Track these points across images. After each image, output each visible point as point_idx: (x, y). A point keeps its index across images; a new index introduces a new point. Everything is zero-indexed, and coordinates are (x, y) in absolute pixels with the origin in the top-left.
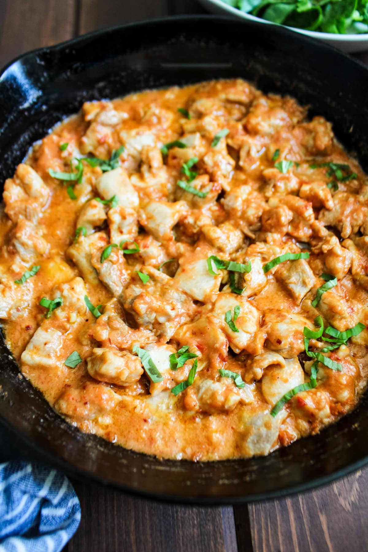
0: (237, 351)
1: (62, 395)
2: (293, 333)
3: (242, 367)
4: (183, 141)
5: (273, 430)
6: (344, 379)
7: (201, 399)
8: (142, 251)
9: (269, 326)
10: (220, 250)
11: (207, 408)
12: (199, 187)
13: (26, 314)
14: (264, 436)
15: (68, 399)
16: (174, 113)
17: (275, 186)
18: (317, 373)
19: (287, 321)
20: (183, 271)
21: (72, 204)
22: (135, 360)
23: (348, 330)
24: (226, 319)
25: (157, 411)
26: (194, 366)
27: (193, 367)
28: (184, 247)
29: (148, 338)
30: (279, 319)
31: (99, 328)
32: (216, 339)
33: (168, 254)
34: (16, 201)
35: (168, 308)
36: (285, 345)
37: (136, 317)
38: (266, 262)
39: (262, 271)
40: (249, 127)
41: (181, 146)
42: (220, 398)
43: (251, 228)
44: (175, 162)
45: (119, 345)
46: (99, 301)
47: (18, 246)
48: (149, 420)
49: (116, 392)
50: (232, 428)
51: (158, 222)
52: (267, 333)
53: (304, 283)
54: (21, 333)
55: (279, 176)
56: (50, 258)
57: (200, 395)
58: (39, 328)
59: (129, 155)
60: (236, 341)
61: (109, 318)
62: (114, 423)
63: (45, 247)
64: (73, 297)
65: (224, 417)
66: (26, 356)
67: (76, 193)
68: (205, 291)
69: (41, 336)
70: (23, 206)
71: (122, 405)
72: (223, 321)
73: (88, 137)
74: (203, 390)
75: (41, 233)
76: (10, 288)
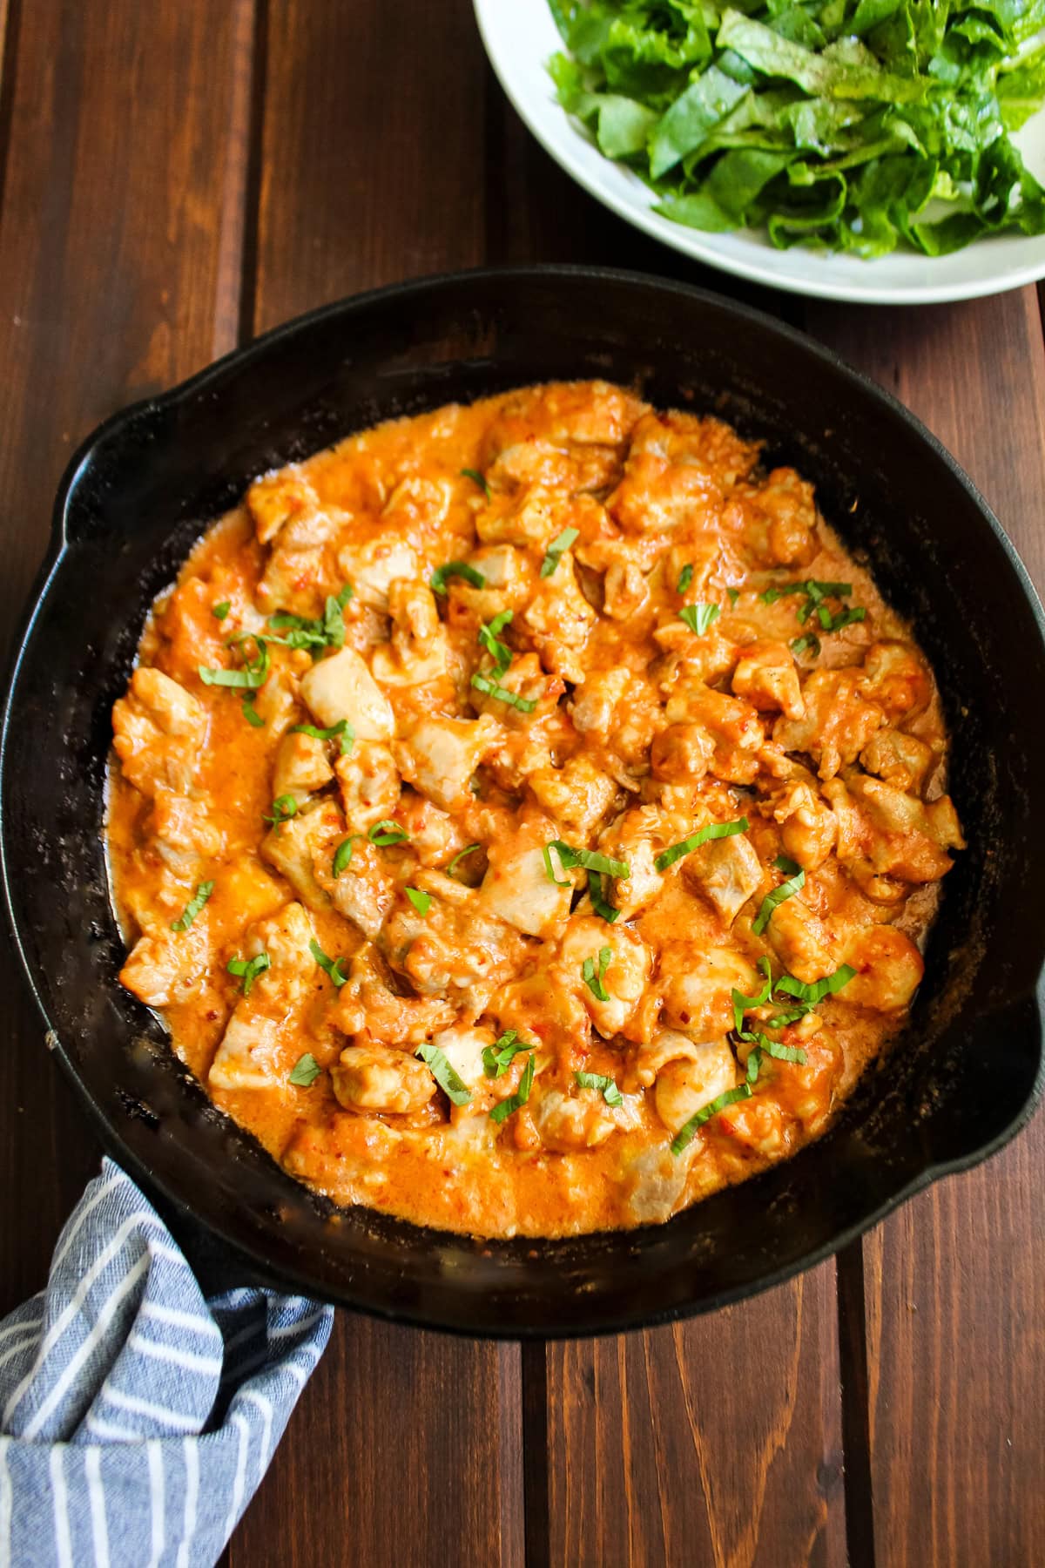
0: (608, 1036)
1: (293, 1140)
2: (712, 1000)
3: (617, 1065)
4: (479, 567)
5: (675, 1181)
6: (808, 1077)
7: (544, 1130)
8: (411, 837)
9: (668, 982)
10: (570, 825)
11: (554, 1146)
12: (518, 689)
13: (204, 989)
14: (659, 1189)
15: (307, 1150)
16: (455, 478)
17: (680, 665)
18: (759, 1066)
19: (702, 968)
20: (498, 876)
21: (257, 737)
22: (420, 1071)
23: (822, 979)
24: (583, 975)
25: (466, 1151)
26: (530, 1067)
27: (526, 1070)
28: (495, 818)
29: (440, 1015)
30: (687, 965)
31: (346, 1012)
32: (566, 1016)
33: (464, 833)
34: (143, 752)
35: (473, 961)
36: (696, 1024)
37: (414, 984)
38: (661, 850)
39: (653, 869)
40: (623, 518)
41: (476, 582)
42: (578, 1130)
43: (631, 771)
44: (463, 618)
45: (387, 1038)
46: (339, 946)
47: (164, 850)
48: (455, 1172)
49: (389, 1126)
50: (604, 1175)
51: (439, 774)
52: (664, 998)
53: (738, 885)
54: (199, 1028)
55: (690, 641)
56: (230, 862)
57: (542, 1122)
58: (234, 1018)
59: (363, 605)
60: (605, 1018)
61: (362, 986)
62: (392, 1183)
63: (215, 839)
64: (288, 950)
65: (588, 1157)
66: (220, 1076)
67: (261, 712)
68: (543, 918)
69: (239, 1034)
70: (159, 760)
71: (403, 1149)
72: (580, 979)
73: (270, 582)
74: (547, 1114)
75: (203, 810)
76: (165, 942)
